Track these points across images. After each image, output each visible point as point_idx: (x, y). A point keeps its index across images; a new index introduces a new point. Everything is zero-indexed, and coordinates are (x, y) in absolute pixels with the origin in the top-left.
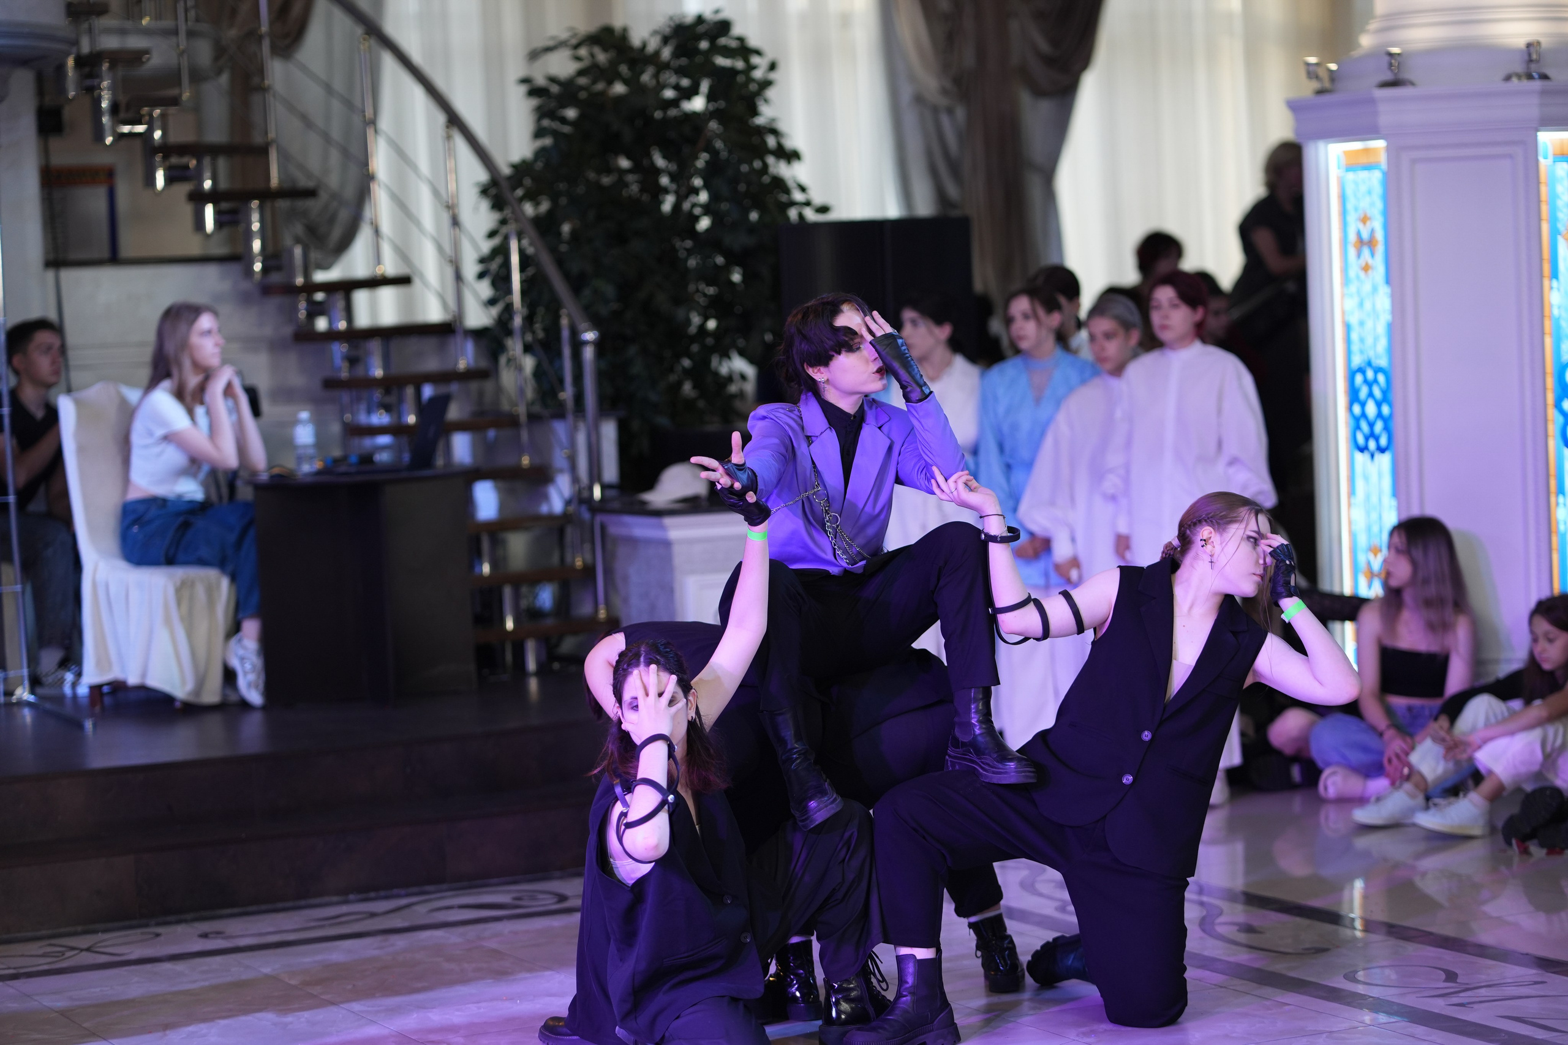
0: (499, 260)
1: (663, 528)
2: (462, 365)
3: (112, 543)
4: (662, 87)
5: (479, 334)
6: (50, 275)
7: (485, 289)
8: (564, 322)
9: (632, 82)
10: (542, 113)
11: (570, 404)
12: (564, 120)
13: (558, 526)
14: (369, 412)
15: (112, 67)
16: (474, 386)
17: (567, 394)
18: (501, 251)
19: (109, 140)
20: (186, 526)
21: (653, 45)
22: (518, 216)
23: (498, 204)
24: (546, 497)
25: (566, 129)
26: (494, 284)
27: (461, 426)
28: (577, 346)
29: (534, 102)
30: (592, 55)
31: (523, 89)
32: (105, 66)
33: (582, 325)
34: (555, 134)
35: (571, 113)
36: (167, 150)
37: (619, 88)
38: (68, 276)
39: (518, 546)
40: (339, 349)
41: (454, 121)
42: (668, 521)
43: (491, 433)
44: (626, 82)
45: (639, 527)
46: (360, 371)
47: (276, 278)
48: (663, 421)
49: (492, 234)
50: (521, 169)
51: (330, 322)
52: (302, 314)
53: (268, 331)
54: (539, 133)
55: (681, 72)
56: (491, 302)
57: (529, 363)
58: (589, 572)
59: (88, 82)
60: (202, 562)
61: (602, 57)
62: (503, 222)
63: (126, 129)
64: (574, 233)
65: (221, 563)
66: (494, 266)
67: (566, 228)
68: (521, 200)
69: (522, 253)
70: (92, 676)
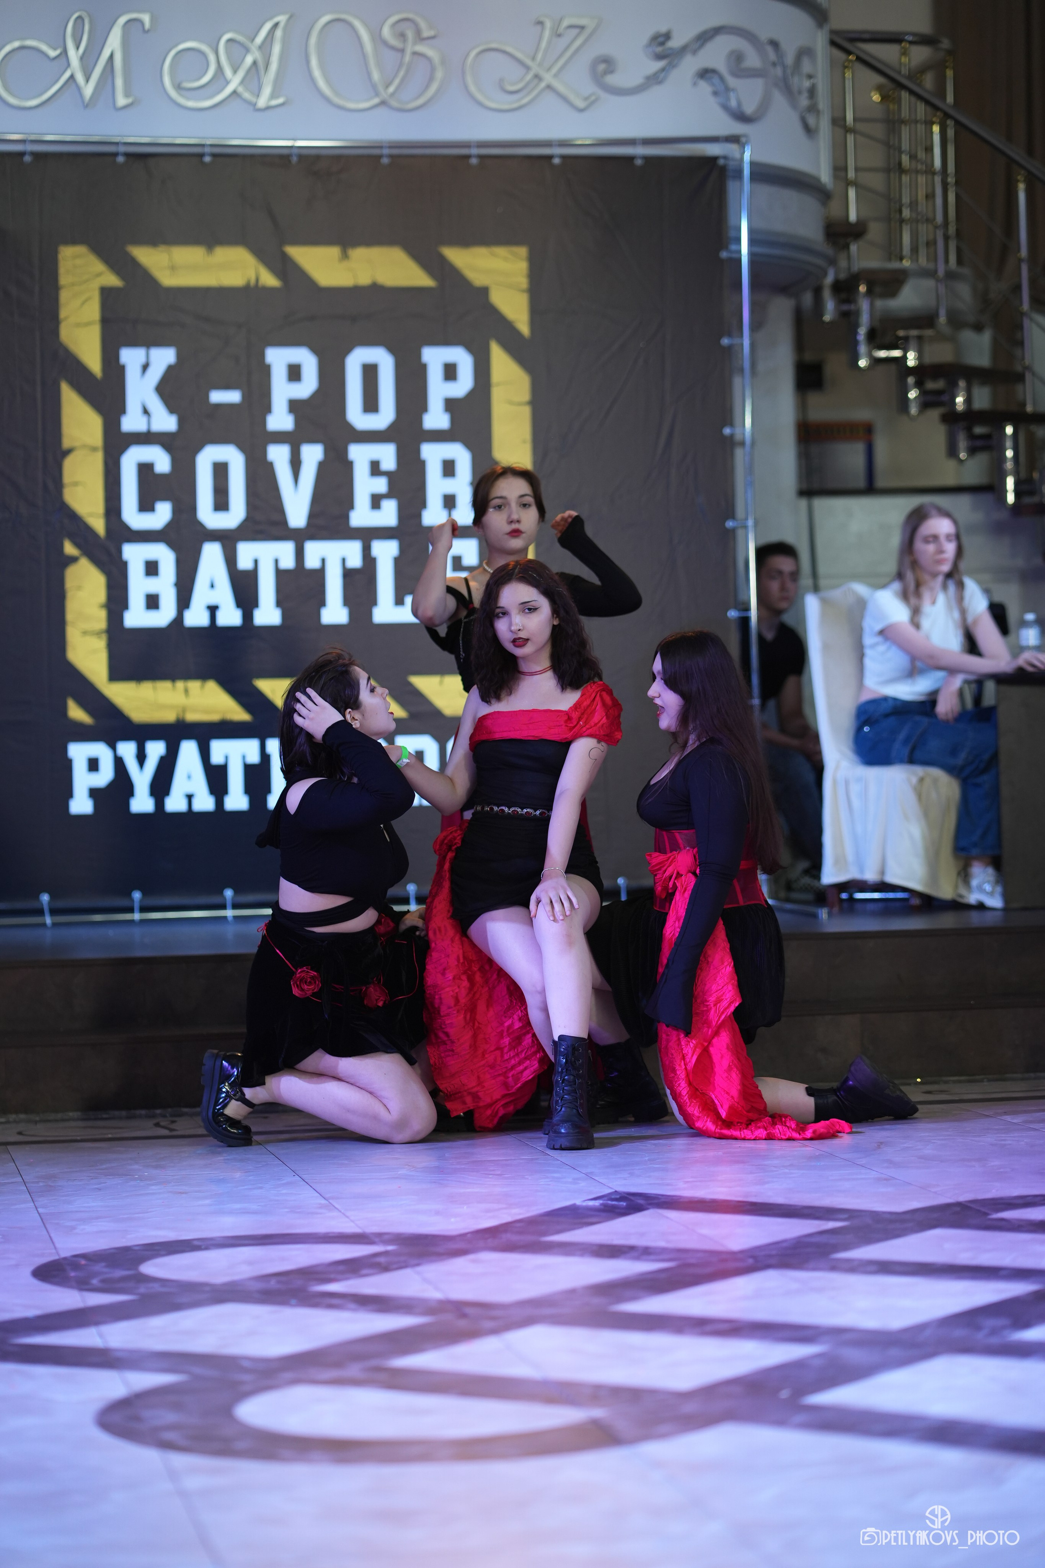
6: (804, 503)
15: (870, 292)
19: (862, 363)
32: (862, 288)
36: (921, 373)
38: (822, 504)
47: (1029, 502)
59: (845, 307)
63: (882, 354)
70: (830, 876)
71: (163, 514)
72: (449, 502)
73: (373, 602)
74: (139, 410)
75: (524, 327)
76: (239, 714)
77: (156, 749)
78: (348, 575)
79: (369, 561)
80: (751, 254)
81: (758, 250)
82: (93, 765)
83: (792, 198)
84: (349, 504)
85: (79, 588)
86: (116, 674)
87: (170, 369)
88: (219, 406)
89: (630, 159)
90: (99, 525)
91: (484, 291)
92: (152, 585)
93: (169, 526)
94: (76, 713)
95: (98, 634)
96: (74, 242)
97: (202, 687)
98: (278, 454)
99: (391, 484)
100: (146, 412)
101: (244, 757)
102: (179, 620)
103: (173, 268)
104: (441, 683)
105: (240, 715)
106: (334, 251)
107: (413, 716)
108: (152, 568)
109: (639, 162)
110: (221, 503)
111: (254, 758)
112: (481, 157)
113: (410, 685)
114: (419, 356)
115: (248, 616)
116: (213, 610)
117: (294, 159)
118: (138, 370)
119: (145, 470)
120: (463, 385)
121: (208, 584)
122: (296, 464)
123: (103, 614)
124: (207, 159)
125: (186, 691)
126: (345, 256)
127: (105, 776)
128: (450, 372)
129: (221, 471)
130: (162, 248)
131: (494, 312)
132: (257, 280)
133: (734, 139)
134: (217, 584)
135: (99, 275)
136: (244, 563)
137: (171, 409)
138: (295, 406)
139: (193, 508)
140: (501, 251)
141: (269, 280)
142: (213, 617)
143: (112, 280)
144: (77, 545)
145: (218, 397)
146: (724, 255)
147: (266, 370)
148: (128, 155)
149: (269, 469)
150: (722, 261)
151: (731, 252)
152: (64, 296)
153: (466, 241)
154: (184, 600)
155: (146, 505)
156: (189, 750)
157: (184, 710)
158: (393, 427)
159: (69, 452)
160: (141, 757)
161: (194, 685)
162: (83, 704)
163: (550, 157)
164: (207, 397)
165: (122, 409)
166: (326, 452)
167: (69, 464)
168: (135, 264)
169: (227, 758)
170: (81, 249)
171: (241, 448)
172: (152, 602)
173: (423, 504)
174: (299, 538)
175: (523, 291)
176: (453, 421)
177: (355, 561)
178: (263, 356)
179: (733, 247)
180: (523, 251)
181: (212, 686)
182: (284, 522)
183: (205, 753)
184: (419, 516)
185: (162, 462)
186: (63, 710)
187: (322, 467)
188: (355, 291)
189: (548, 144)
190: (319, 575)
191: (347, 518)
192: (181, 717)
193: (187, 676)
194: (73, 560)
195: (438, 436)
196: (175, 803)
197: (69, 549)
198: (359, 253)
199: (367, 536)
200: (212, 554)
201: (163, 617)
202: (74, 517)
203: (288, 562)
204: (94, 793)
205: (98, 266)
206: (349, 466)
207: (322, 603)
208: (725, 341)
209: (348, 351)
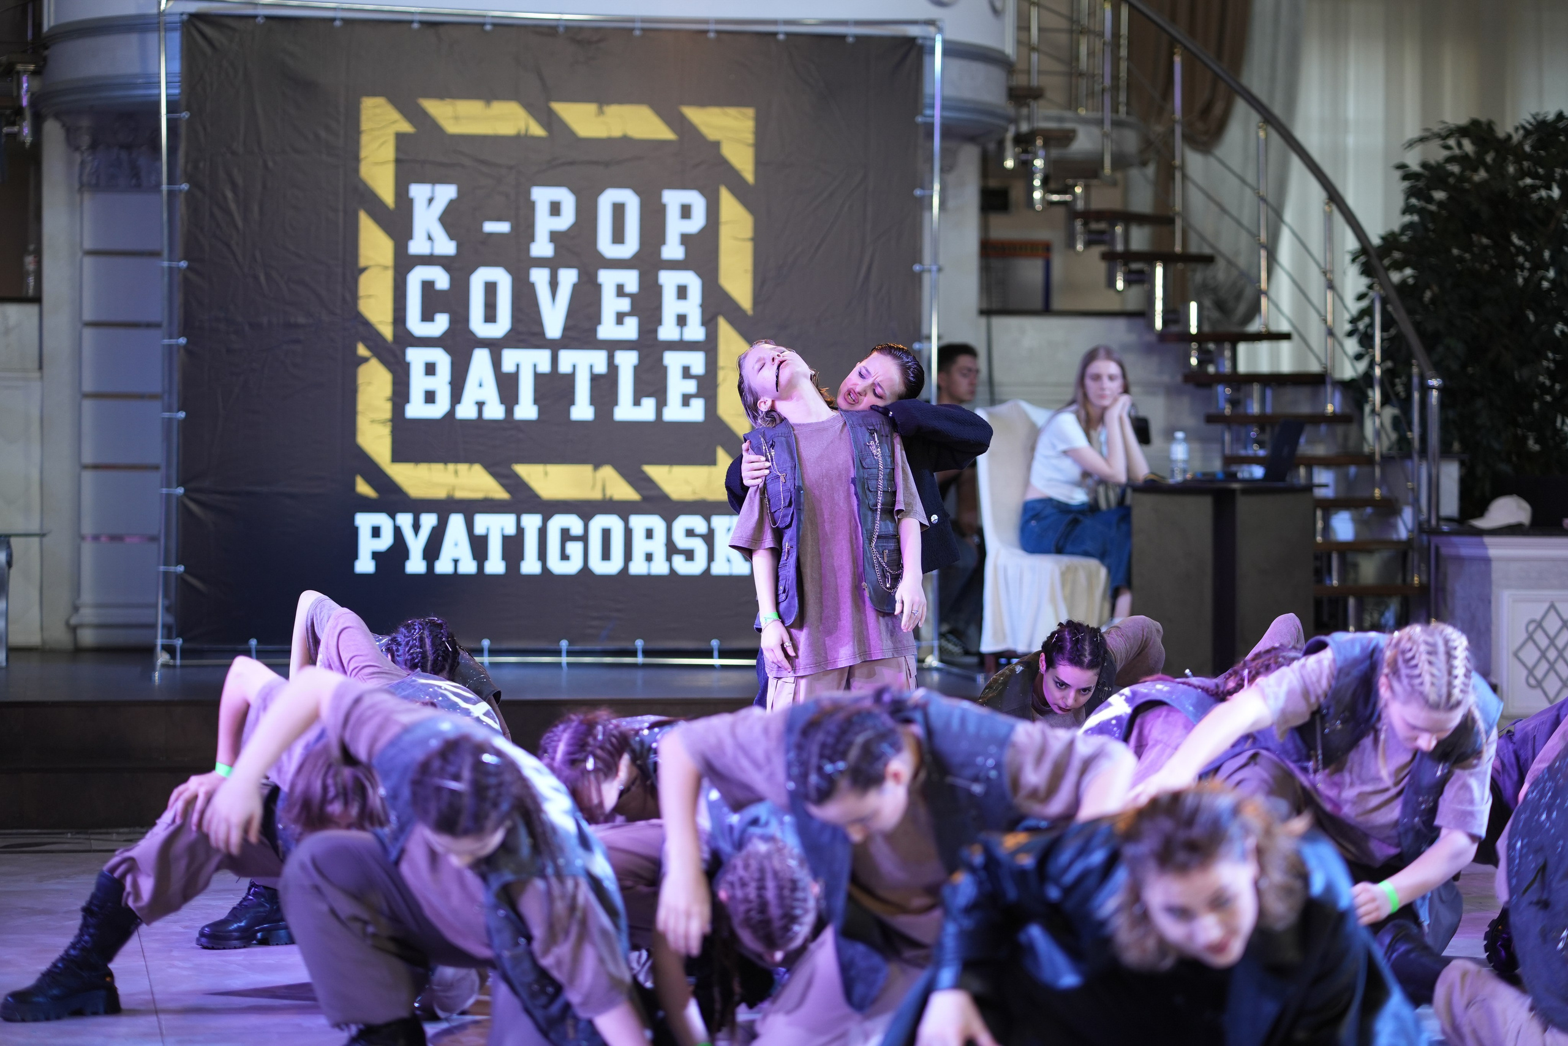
0: (1367, 320)
1: (1484, 546)
2: (1330, 408)
3: (1012, 534)
4: (1523, 174)
5: (1347, 386)
6: (983, 321)
7: (1352, 346)
8: (1415, 370)
9: (1496, 170)
10: (1411, 193)
11: (1416, 444)
12: (1430, 200)
13: (1403, 551)
14: (1245, 448)
15: (1046, 145)
16: (1340, 429)
17: (1415, 434)
18: (1367, 312)
19: (1038, 207)
20: (1075, 522)
21: (1516, 137)
22: (1385, 283)
23: (1367, 270)
24: (1394, 527)
25: (1433, 207)
26: (1361, 343)
27: (1326, 463)
28: (1425, 390)
29: (1406, 184)
30: (1460, 145)
31: (1398, 174)
32: (1039, 142)
33: (1429, 373)
34: (1420, 211)
35: (1439, 195)
36: (1088, 216)
37: (1482, 174)
38: (998, 322)
39: (1369, 569)
40: (1224, 391)
41: (1334, 197)
42: (1487, 540)
43: (1352, 470)
44: (1488, 169)
45: (1465, 547)
46: (1241, 410)
47: (1175, 329)
48: (1504, 468)
49: (1361, 297)
50: (1390, 241)
51: (1217, 368)
52: (1194, 361)
53: (1166, 378)
54: (1408, 210)
55: (1538, 161)
56: (1358, 357)
57: (1389, 412)
58: (1424, 589)
59: (1024, 157)
60: (1087, 554)
61: (1468, 146)
62: (1370, 287)
63: (1055, 198)
64: (1433, 301)
65: (1102, 557)
66: (1361, 326)
67: (1428, 295)
68: (1387, 269)
69: (1384, 312)
70: (988, 645)
71: (441, 324)
72: (682, 320)
73: (615, 402)
74: (425, 237)
75: (749, 176)
76: (499, 493)
77: (429, 521)
78: (595, 379)
79: (613, 368)
80: (942, 117)
81: (947, 114)
82: (376, 532)
83: (979, 69)
84: (597, 319)
85: (369, 383)
86: (398, 456)
87: (451, 203)
88: (490, 235)
89: (842, 37)
90: (387, 331)
91: (717, 145)
92: (430, 383)
93: (446, 334)
94: (363, 488)
95: (383, 422)
96: (374, 94)
97: (470, 469)
98: (539, 277)
99: (633, 305)
100: (430, 238)
101: (502, 529)
102: (451, 413)
103: (456, 118)
104: (670, 472)
105: (501, 494)
106: (591, 108)
107: (645, 499)
108: (430, 369)
109: (850, 40)
110: (490, 316)
111: (511, 530)
112: (718, 32)
113: (643, 472)
114: (660, 197)
115: (509, 411)
116: (480, 405)
117: (561, 30)
118: (425, 202)
119: (428, 286)
120: (696, 223)
121: (477, 384)
122: (554, 285)
123: (388, 406)
124: (488, 28)
125: (456, 472)
126: (601, 112)
127: (385, 542)
128: (686, 212)
129: (491, 289)
130: (448, 101)
131: (724, 163)
132: (527, 130)
133: (931, 23)
134: (484, 383)
135: (395, 122)
136: (508, 367)
137: (452, 237)
138: (555, 236)
139: (466, 319)
140: (732, 111)
141: (537, 130)
142: (480, 412)
143: (406, 127)
144: (369, 347)
145: (490, 227)
146: (919, 119)
147: (531, 206)
148: (422, 23)
149: (532, 287)
150: (917, 125)
151: (925, 116)
152: (365, 139)
153: (704, 101)
154: (456, 396)
155: (427, 316)
156: (456, 521)
157: (454, 488)
158: (636, 256)
159: (364, 269)
160: (416, 527)
161: (463, 468)
162: (369, 481)
163: (774, 34)
164: (481, 227)
165: (409, 235)
166: (580, 276)
167: (364, 280)
168: (425, 114)
169: (488, 529)
170: (380, 101)
171: (509, 270)
172: (430, 397)
173: (659, 322)
174: (555, 347)
175: (748, 145)
176: (687, 252)
177: (601, 368)
178: (529, 193)
179: (928, 112)
180: (750, 112)
181: (477, 469)
182: (542, 333)
183: (470, 525)
184: (655, 331)
185: (442, 280)
186: (353, 485)
187: (576, 288)
188: (609, 142)
189: (775, 22)
190: (571, 378)
191: (595, 331)
192: (451, 493)
193: (457, 460)
194: (365, 360)
195: (674, 265)
196: (443, 566)
197: (362, 350)
198: (613, 110)
199: (612, 347)
200: (481, 359)
201: (438, 410)
202: (367, 324)
203: (545, 367)
204: (376, 555)
205: (395, 115)
206: (598, 288)
207: (572, 402)
208: (918, 192)
209: (601, 191)
